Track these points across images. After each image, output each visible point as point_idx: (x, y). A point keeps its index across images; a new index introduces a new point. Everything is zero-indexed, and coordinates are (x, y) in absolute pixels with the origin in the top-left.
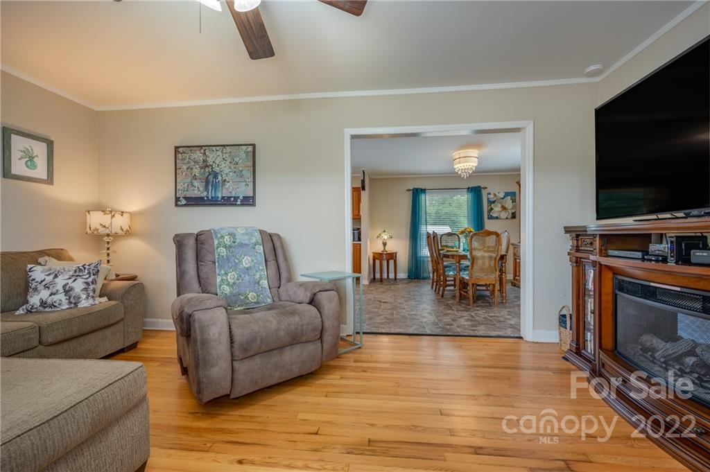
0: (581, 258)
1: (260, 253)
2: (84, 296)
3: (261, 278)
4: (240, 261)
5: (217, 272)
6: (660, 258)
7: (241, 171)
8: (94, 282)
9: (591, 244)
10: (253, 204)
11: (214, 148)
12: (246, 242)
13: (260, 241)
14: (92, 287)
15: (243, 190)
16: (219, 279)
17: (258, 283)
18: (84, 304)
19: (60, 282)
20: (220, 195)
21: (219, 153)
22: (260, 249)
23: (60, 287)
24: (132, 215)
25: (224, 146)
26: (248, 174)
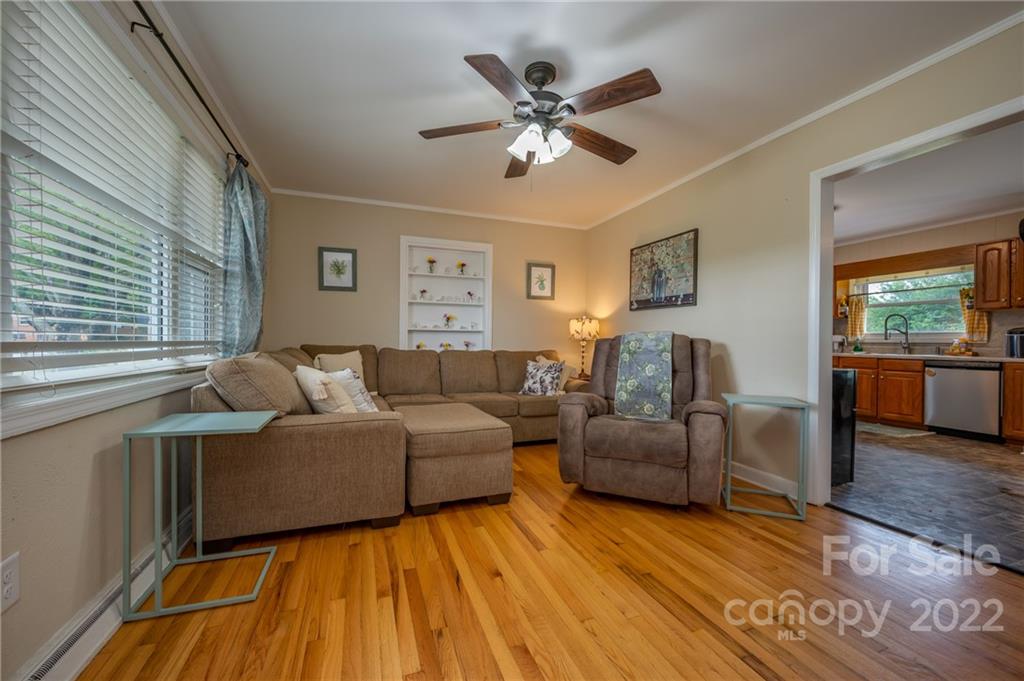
1: (667, 362)
2: (550, 388)
3: (663, 390)
4: (644, 369)
5: (618, 377)
7: (682, 264)
8: (558, 378)
10: (695, 303)
11: (659, 244)
12: (653, 348)
13: (670, 348)
14: (556, 381)
15: (682, 287)
16: (618, 385)
17: (659, 395)
18: (549, 393)
19: (539, 374)
20: (663, 296)
21: (664, 248)
22: (668, 357)
23: (538, 379)
24: (601, 321)
25: (667, 239)
26: (689, 268)
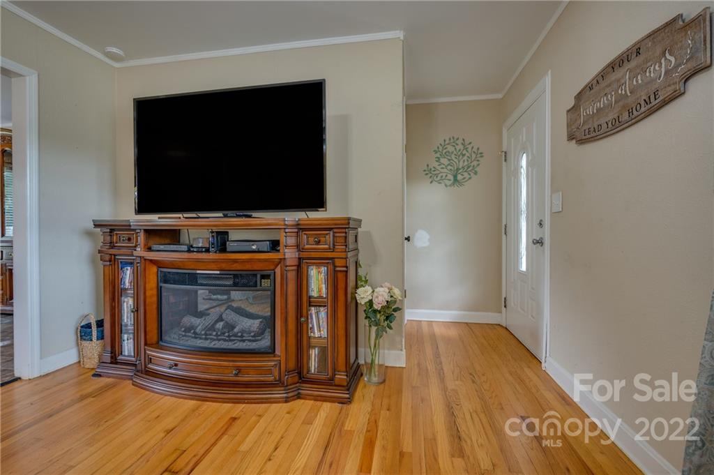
0: (115, 255)
6: (204, 250)
9: (129, 239)
